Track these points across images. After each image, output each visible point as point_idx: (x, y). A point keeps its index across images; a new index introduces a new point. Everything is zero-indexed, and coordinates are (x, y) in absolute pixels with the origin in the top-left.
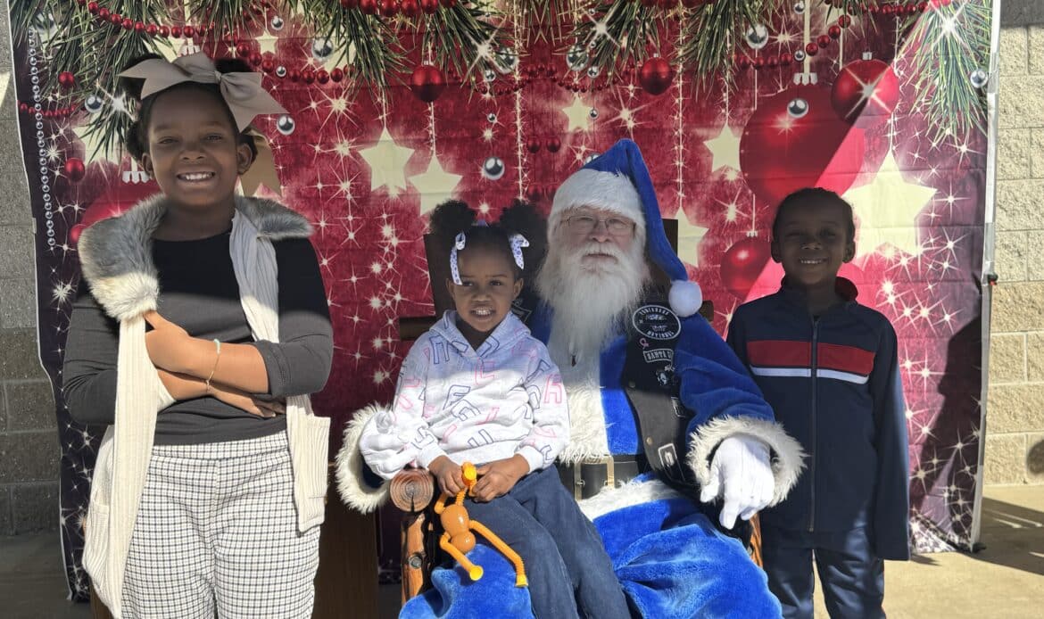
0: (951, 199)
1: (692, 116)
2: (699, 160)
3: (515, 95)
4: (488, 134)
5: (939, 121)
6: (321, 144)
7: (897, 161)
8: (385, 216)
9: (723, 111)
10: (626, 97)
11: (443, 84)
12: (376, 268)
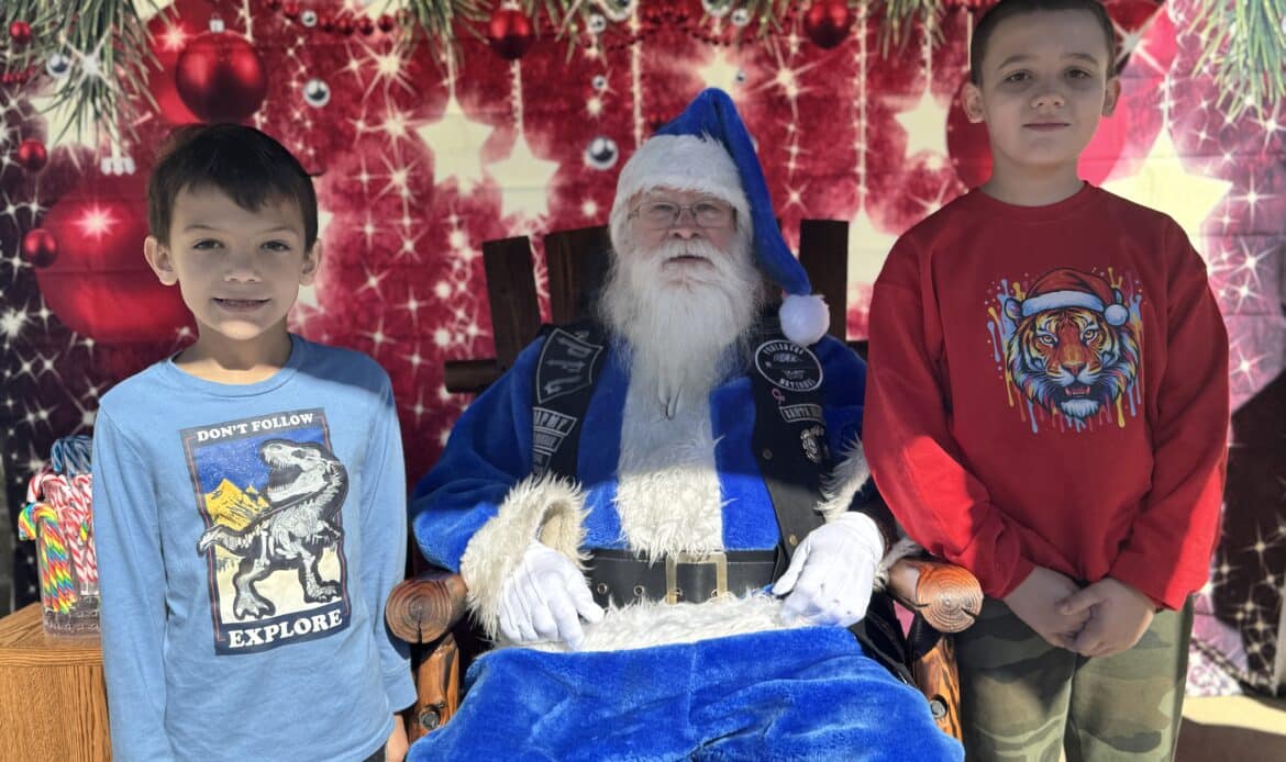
0: (1252, 197)
1: (879, 78)
2: (889, 141)
3: (631, 52)
4: (594, 106)
5: (1236, 86)
6: (367, 118)
7: (1175, 142)
8: (454, 219)
9: (923, 71)
10: (786, 53)
11: (532, 36)
12: (443, 290)
